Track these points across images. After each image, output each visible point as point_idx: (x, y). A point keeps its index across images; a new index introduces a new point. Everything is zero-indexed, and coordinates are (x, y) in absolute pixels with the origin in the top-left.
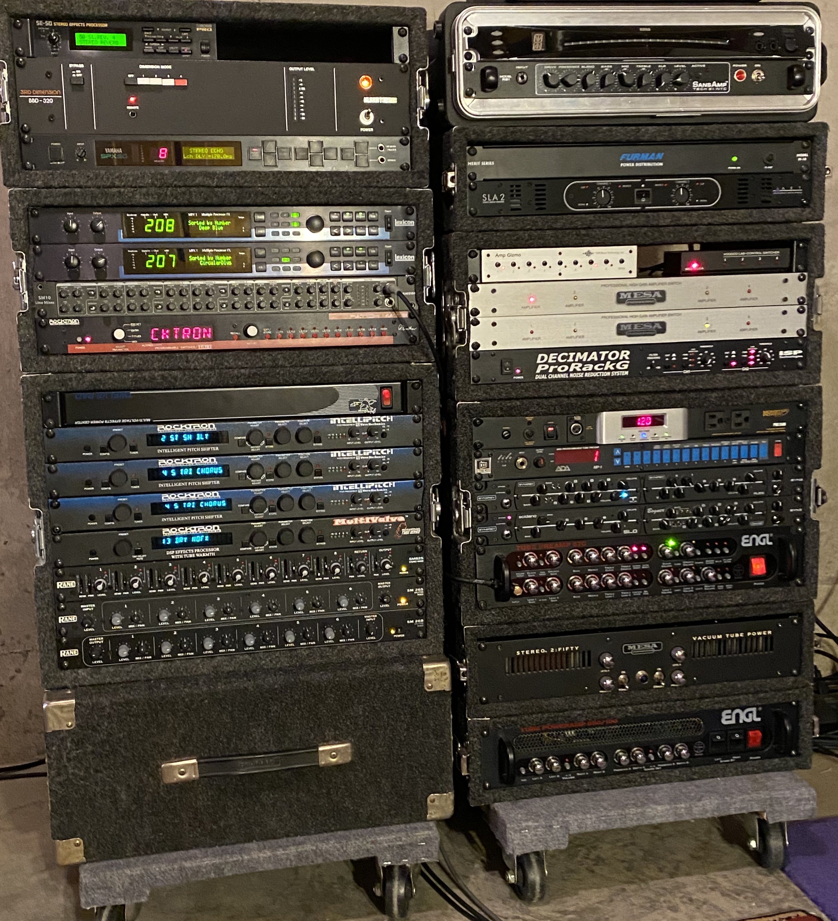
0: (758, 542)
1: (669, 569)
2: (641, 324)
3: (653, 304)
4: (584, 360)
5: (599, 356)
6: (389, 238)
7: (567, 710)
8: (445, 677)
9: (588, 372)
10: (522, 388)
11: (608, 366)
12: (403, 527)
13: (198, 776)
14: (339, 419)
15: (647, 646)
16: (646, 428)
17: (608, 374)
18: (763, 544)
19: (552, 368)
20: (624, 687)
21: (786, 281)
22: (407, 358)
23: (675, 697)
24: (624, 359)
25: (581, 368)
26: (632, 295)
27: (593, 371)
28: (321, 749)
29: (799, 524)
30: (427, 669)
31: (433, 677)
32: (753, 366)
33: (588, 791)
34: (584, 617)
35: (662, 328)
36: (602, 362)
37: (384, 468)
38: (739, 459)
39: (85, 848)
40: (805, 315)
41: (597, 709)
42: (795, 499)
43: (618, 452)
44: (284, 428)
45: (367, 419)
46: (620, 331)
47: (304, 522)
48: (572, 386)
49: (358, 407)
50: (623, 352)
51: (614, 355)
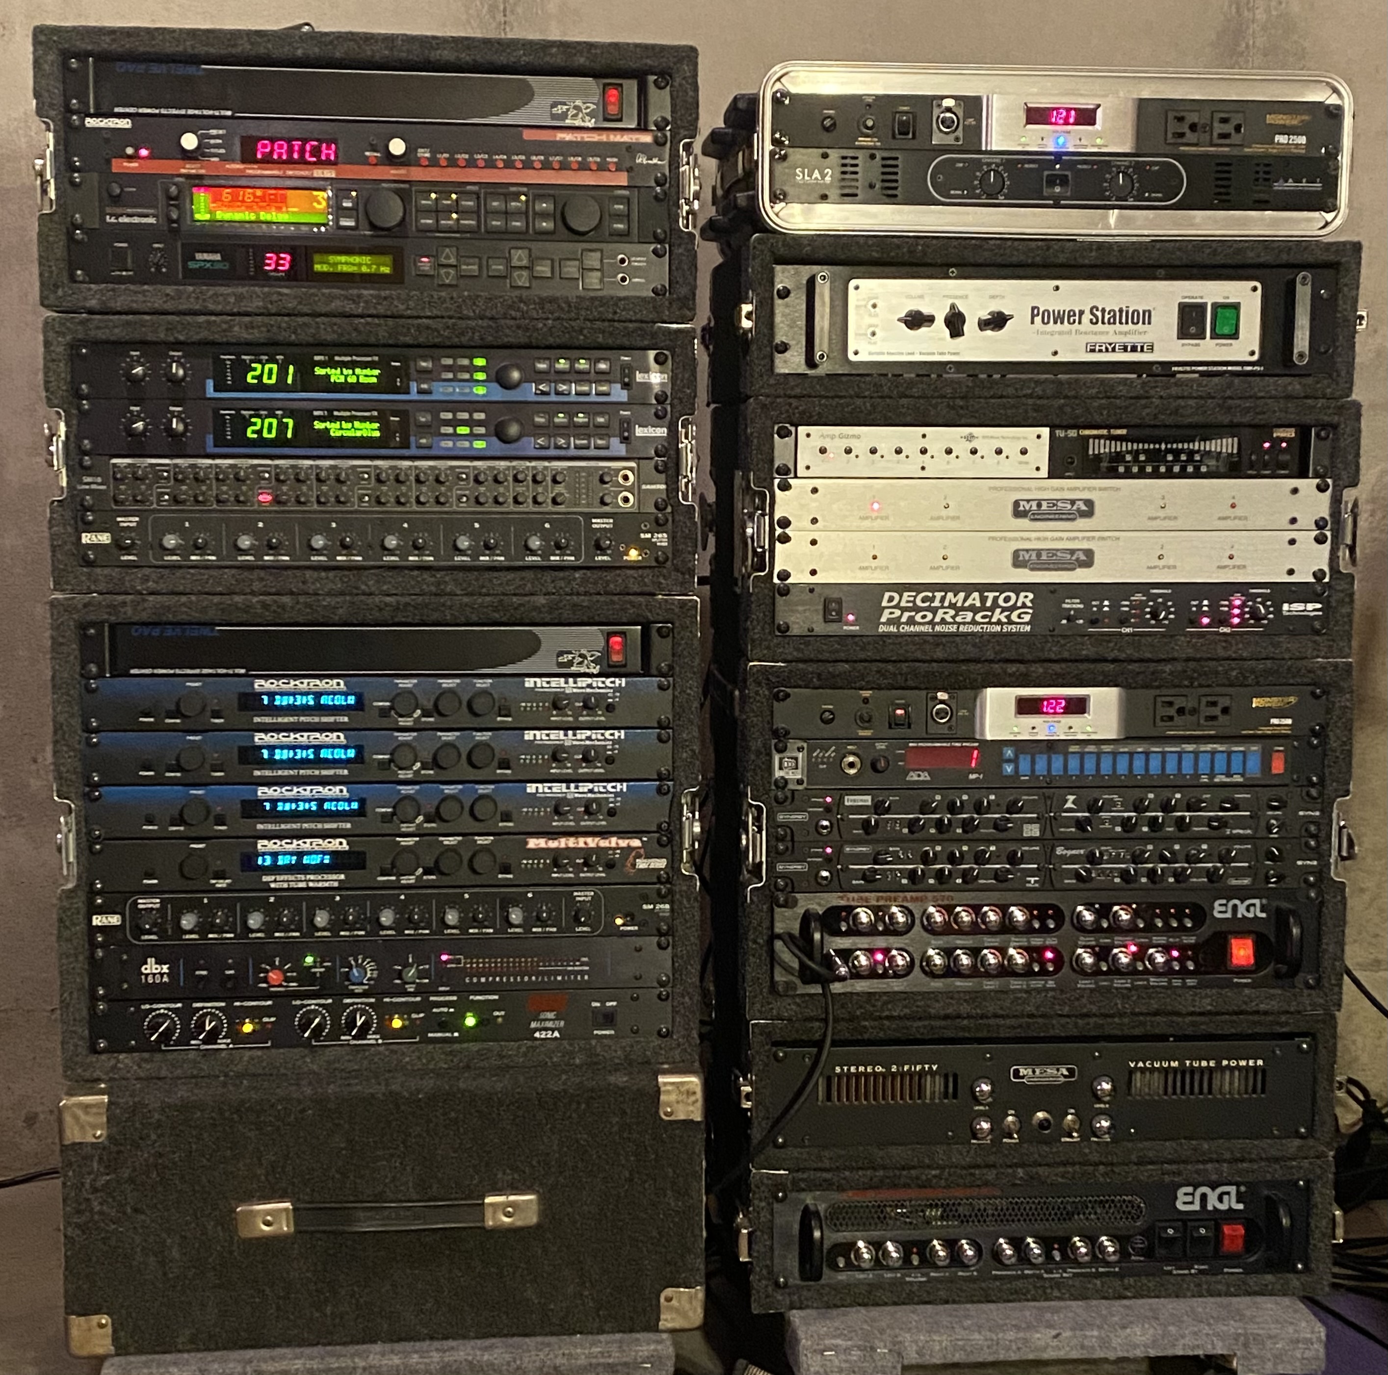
0: (1242, 911)
1: (1092, 947)
2: (1052, 552)
3: (1073, 520)
4: (959, 604)
5: (983, 600)
6: (625, 399)
7: (914, 1167)
8: (692, 1098)
9: (964, 623)
10: (856, 644)
11: (997, 615)
12: (639, 856)
13: (292, 1229)
14: (538, 680)
15: (1051, 1071)
16: (1057, 718)
17: (998, 628)
18: (1251, 915)
19: (906, 615)
20: (1012, 1138)
21: (1295, 491)
22: (650, 589)
23: (1095, 1157)
24: (1024, 606)
25: (953, 617)
26: (1039, 505)
27: (974, 622)
28: (489, 1200)
29: (1311, 885)
30: (665, 1084)
31: (673, 1097)
32: (1238, 625)
33: (947, 1302)
34: (946, 1017)
35: (1087, 559)
36: (987, 609)
37: (610, 760)
38: (1212, 775)
39: (115, 1331)
40: (1327, 546)
41: (964, 1168)
42: (1307, 844)
43: (1009, 753)
44: (450, 691)
45: (583, 682)
46: (1018, 561)
47: (481, 840)
48: (938, 645)
49: (570, 663)
50: (1022, 594)
51: (1007, 600)
